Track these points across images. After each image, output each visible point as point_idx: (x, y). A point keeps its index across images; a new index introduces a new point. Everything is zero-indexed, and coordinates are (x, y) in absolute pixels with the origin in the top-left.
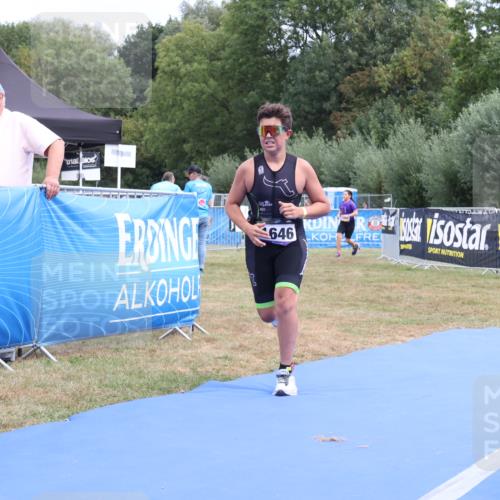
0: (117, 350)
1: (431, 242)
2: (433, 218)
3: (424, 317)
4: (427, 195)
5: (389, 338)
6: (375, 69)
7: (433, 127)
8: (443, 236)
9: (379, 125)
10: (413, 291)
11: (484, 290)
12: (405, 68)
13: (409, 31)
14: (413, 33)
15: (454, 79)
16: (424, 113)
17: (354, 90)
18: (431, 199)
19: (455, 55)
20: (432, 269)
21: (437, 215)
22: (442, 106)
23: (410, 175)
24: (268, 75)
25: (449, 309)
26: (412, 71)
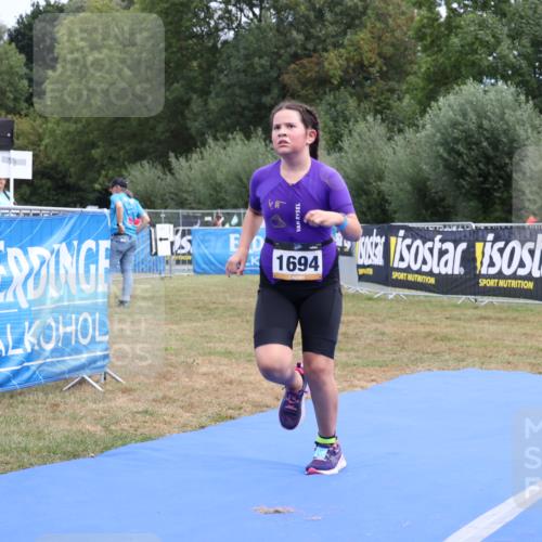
0: (11, 405)
1: (395, 266)
2: (397, 236)
3: (388, 357)
4: (390, 208)
5: (345, 384)
6: (325, 54)
7: (395, 125)
8: (409, 257)
9: (331, 124)
10: (374, 325)
11: (462, 323)
12: (361, 54)
13: (366, 8)
14: (369, 12)
15: (420, 67)
16: (385, 108)
17: (300, 82)
18: (395, 212)
19: (420, 37)
20: (397, 299)
21: (402, 233)
22: (407, 99)
23: (369, 183)
24: (195, 64)
25: (418, 347)
26: (370, 56)
